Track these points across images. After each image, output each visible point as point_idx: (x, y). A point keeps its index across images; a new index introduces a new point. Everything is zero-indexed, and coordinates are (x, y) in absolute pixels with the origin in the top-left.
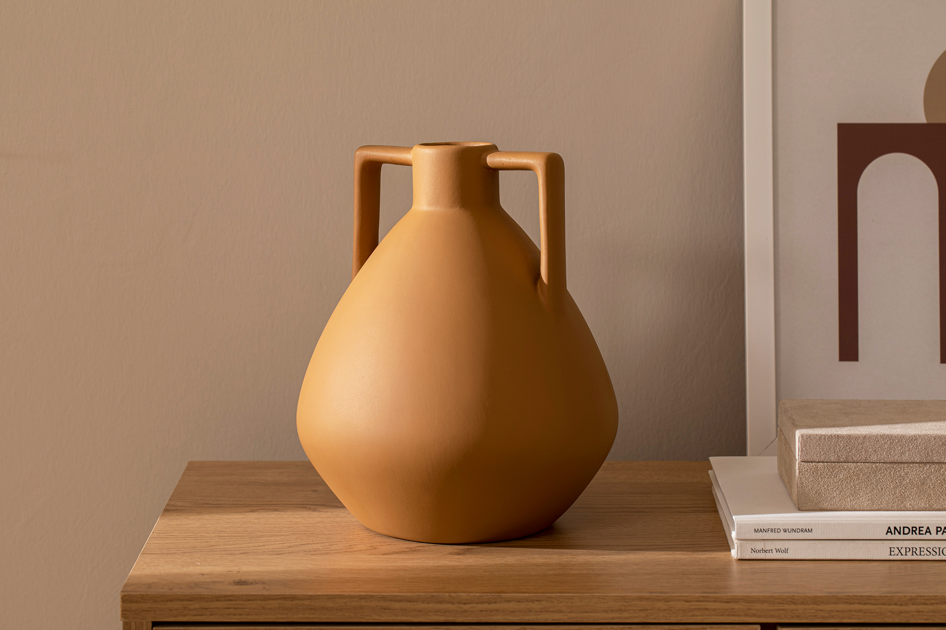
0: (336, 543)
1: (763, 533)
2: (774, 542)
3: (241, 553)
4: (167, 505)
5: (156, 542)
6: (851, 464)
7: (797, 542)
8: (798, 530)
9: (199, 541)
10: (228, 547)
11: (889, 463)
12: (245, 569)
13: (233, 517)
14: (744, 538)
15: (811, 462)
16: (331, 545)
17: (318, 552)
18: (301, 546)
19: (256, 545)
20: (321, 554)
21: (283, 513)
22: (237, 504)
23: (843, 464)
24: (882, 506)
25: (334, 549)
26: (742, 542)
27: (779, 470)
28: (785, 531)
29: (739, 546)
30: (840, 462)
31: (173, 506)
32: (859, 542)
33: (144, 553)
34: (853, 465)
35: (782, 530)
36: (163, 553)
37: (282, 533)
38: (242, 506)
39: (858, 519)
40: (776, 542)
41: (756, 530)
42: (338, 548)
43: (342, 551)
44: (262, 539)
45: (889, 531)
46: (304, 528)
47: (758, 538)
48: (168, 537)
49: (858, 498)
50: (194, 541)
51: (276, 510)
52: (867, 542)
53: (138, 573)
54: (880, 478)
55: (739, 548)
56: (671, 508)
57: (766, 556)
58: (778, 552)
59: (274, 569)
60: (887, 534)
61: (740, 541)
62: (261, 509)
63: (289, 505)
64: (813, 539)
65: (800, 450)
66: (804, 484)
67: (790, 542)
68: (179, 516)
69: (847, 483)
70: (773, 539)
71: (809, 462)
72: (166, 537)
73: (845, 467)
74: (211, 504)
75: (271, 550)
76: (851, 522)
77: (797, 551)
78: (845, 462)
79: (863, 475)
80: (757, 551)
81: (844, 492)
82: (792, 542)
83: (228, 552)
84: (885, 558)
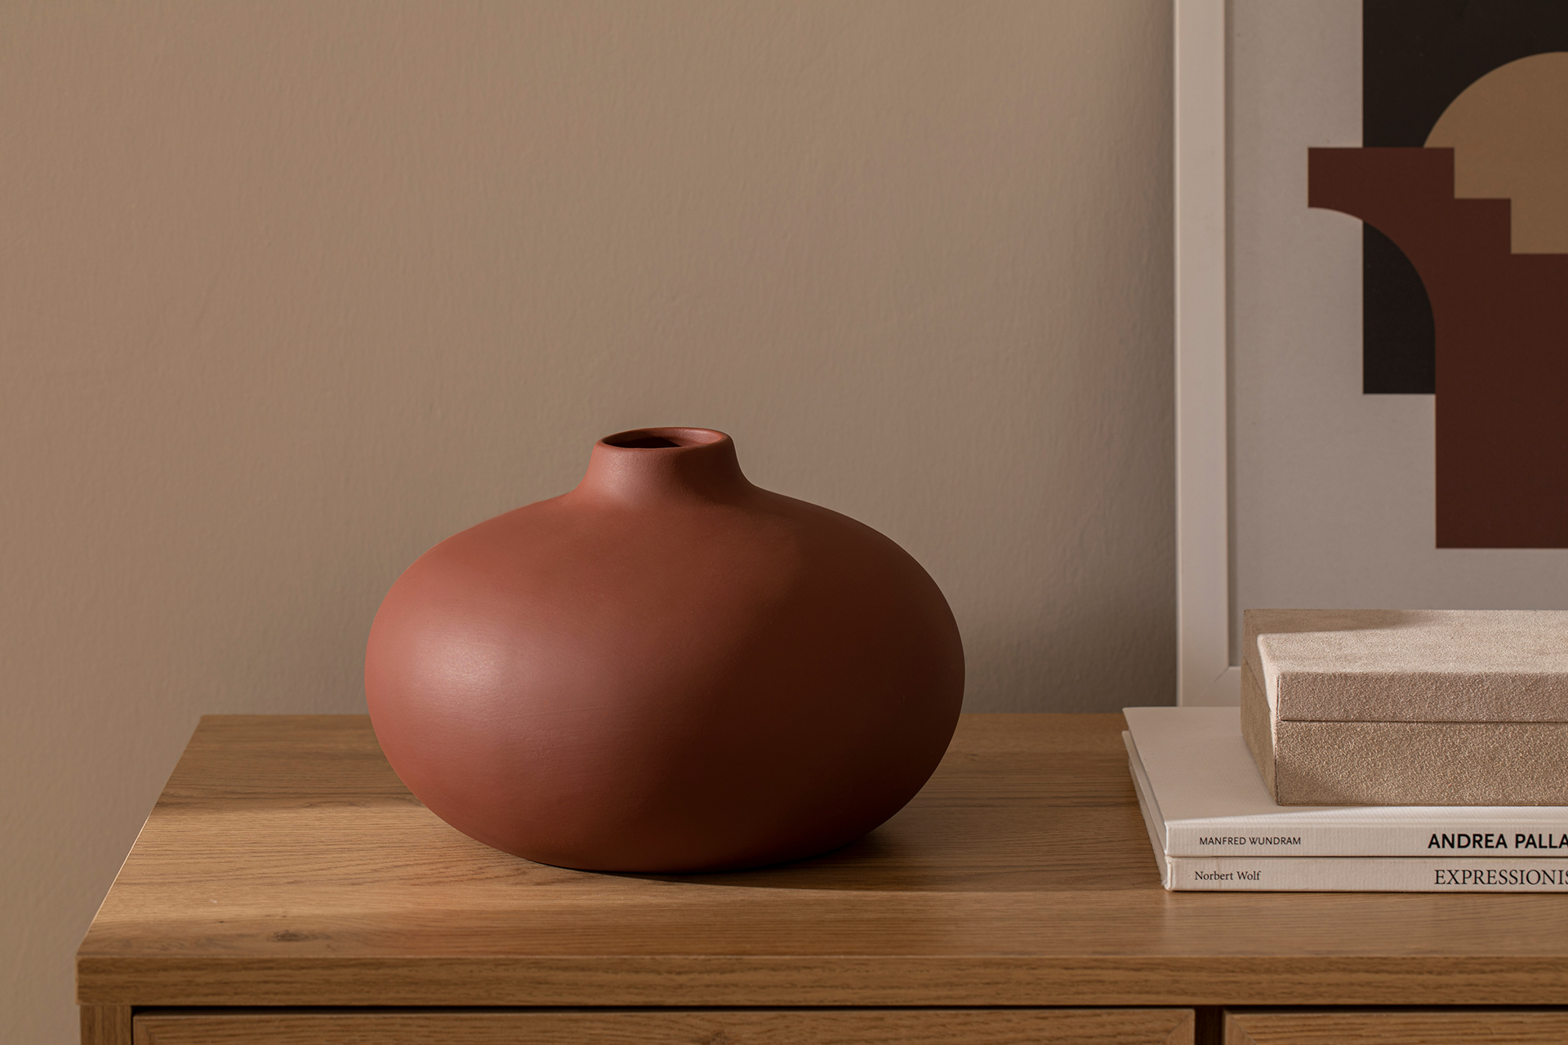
0: (455, 864)
1: (1215, 846)
2: (1234, 860)
3: (288, 883)
4: (162, 794)
5: (141, 862)
6: (1369, 724)
7: (1275, 860)
8: (1277, 841)
9: (216, 860)
10: (266, 871)
11: (1434, 722)
12: (295, 911)
13: (277, 816)
14: (1182, 854)
15: (1300, 721)
16: (447, 868)
17: (424, 880)
18: (395, 869)
19: (317, 866)
20: (430, 884)
21: (364, 809)
22: (285, 793)
23: (1355, 724)
24: (1422, 797)
25: (452, 874)
26: (1180, 860)
27: (1243, 733)
28: (1253, 842)
29: (1174, 868)
30: (1349, 721)
31: (172, 796)
32: (1383, 860)
33: (119, 883)
34: (1371, 726)
35: (1248, 840)
36: (152, 883)
37: (361, 846)
38: (291, 796)
39: (1380, 820)
40: (1239, 860)
41: (1203, 840)
42: (459, 873)
43: (465, 878)
44: (326, 856)
45: (1434, 841)
46: (401, 837)
47: (1207, 854)
48: (162, 853)
49: (1381, 784)
50: (208, 860)
51: (352, 804)
52: (1397, 860)
53: (107, 919)
54: (1417, 750)
55: (1174, 872)
56: (1038, 798)
57: (1220, 886)
58: (1242, 878)
59: (347, 911)
60: (1430, 847)
61: (1176, 859)
62: (325, 802)
63: (375, 794)
64: (1301, 855)
65: (1280, 699)
66: (1287, 760)
67: (1263, 860)
68: (183, 814)
69: (1361, 757)
70: (1232, 855)
71: (1296, 721)
72: (158, 853)
73: (1359, 729)
74: (240, 793)
75: (341, 877)
76: (1368, 826)
77: (1275, 877)
78: (1358, 721)
79: (1390, 743)
80: (1206, 877)
81: (1355, 773)
82: (1267, 861)
83: (267, 881)
84: (1427, 889)
